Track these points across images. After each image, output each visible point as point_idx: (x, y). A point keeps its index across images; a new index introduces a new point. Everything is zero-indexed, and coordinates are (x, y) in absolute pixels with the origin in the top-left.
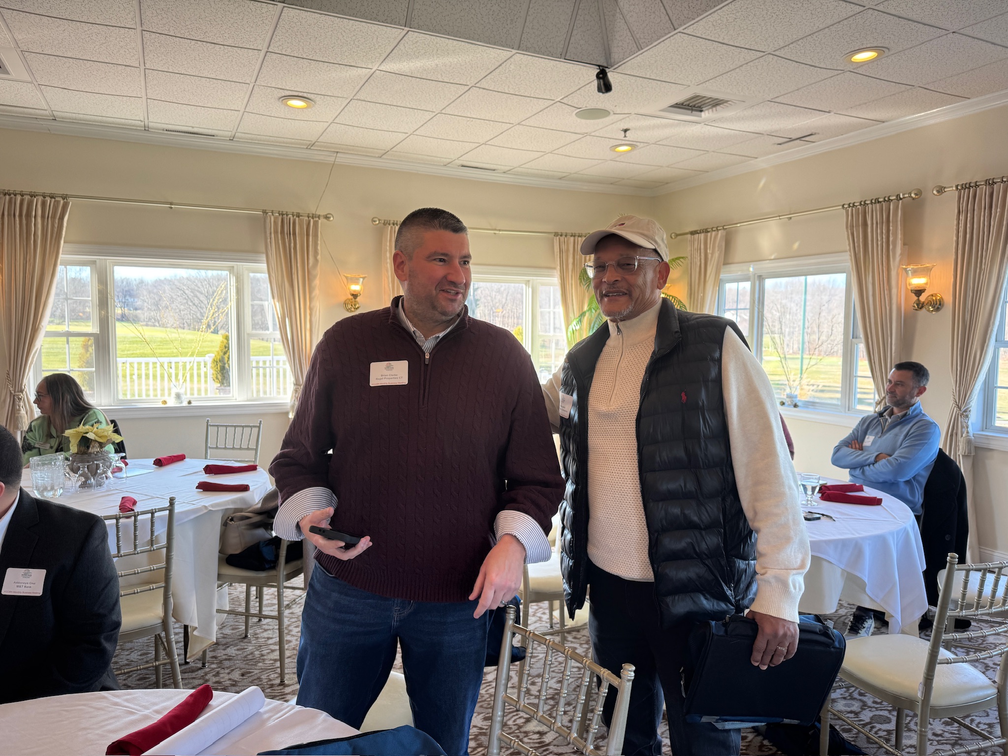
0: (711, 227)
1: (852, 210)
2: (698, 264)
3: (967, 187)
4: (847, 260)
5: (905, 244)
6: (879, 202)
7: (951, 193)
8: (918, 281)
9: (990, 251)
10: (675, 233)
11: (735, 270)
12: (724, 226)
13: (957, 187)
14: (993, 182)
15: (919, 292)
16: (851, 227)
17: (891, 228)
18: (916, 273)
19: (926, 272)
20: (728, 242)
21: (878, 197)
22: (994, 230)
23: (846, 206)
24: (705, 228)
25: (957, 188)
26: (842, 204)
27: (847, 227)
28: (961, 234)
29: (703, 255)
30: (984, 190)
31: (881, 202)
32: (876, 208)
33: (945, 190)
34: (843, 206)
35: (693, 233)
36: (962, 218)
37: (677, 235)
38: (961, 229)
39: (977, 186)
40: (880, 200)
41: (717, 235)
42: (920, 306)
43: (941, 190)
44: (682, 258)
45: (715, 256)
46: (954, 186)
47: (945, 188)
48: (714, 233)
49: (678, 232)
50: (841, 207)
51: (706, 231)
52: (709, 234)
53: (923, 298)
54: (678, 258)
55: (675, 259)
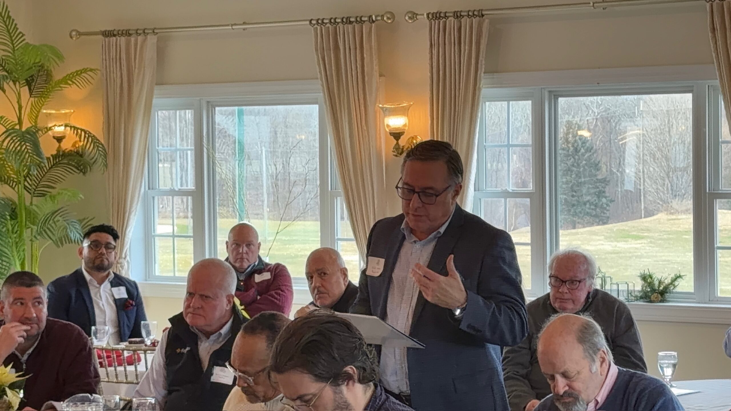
0: (136, 28)
1: (321, 28)
2: (119, 81)
6: (351, 23)
8: (396, 123)
9: (462, 91)
10: (78, 32)
12: (155, 28)
13: (428, 15)
14: (461, 15)
15: (397, 135)
16: (321, 51)
17: (365, 55)
18: (393, 113)
21: (349, 16)
22: (464, 66)
23: (314, 22)
24: (126, 28)
25: (428, 17)
26: (310, 19)
27: (317, 50)
28: (435, 70)
29: (124, 68)
30: (452, 22)
31: (353, 22)
32: (348, 29)
33: (418, 17)
34: (311, 21)
35: (107, 34)
36: (435, 52)
37: (80, 34)
38: (435, 64)
39: (446, 17)
40: (352, 20)
41: (144, 41)
42: (400, 151)
44: (91, 70)
45: (144, 73)
46: (425, 14)
47: (417, 14)
48: (140, 38)
49: (82, 30)
50: (308, 22)
51: (127, 33)
52: (133, 39)
53: (403, 142)
54: (85, 71)
55: (79, 73)
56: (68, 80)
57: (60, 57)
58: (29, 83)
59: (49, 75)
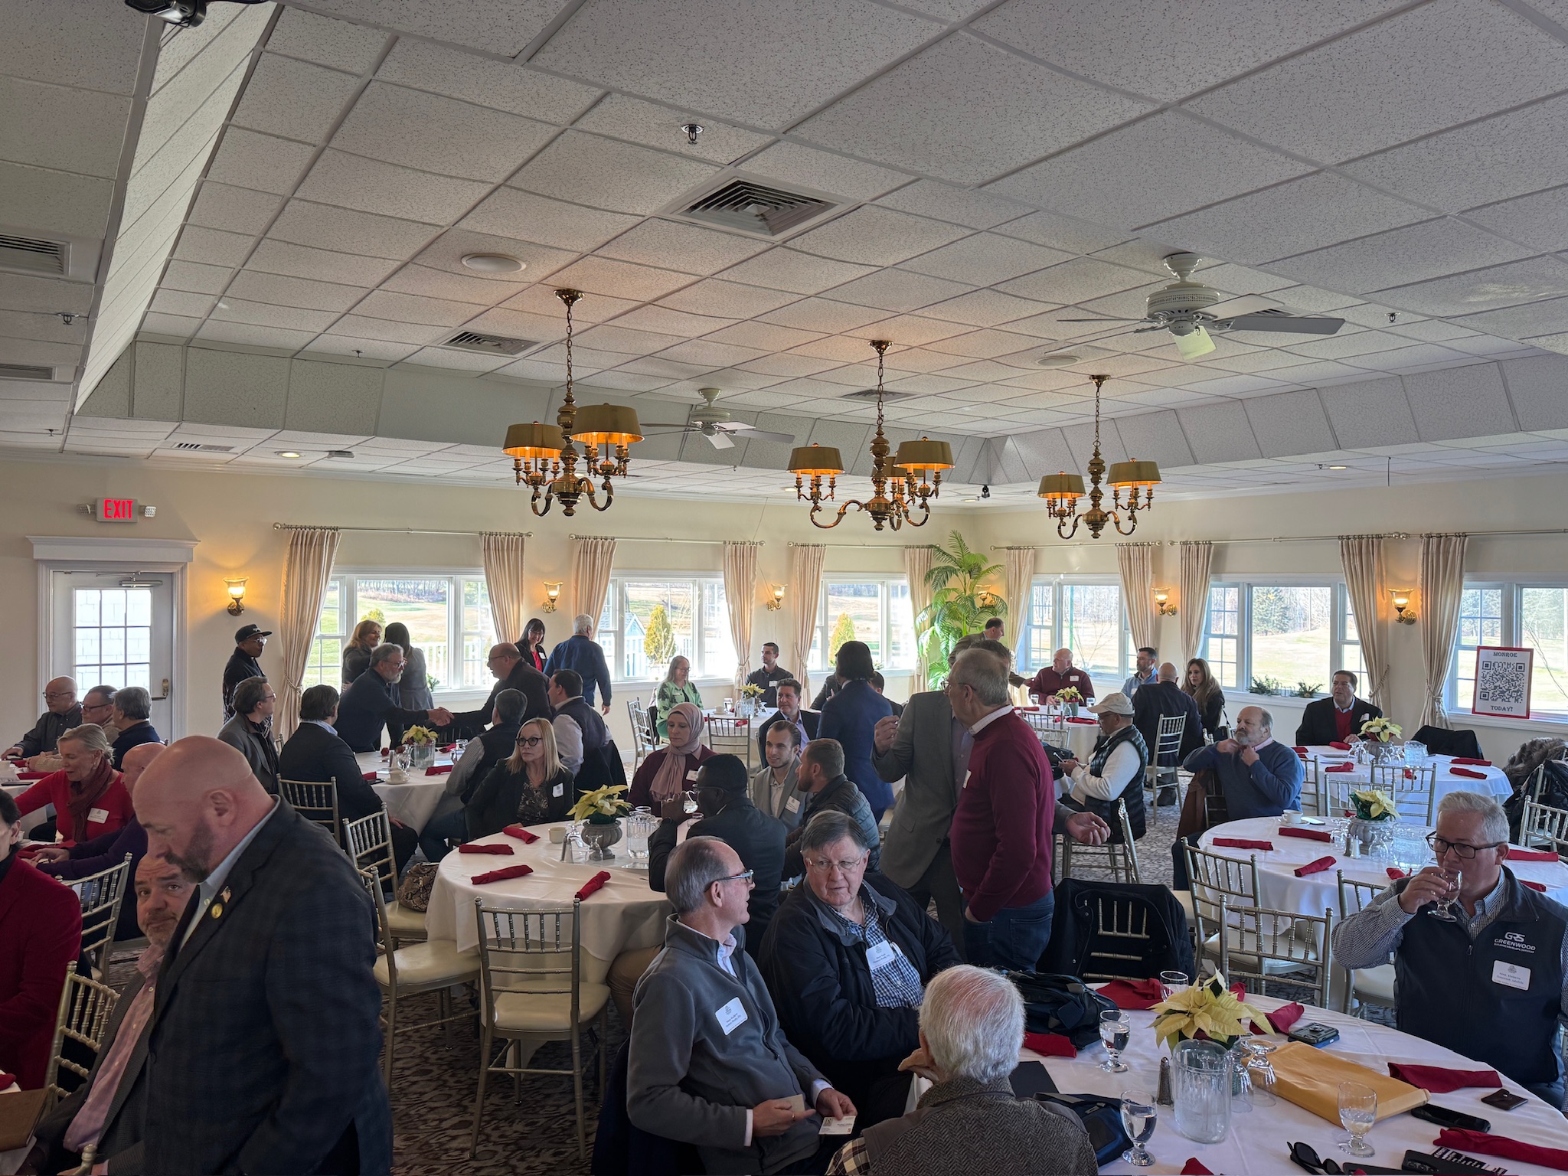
0: (1022, 546)
1: (1122, 548)
2: (1014, 572)
3: (1185, 543)
4: (1119, 578)
5: (1153, 573)
7: (1177, 545)
8: (1161, 597)
10: (994, 547)
11: (1043, 578)
12: (1033, 546)
14: (1199, 544)
15: (1162, 604)
16: (1121, 559)
17: (1145, 562)
18: (1160, 592)
19: (1166, 592)
20: (1036, 556)
21: (1136, 542)
22: (1200, 570)
23: (1118, 545)
24: (1018, 545)
25: (1180, 544)
27: (1119, 559)
28: (1184, 572)
29: (1017, 566)
30: (1194, 547)
31: (1138, 545)
33: (1175, 544)
35: (1009, 548)
36: (1184, 562)
37: (996, 548)
38: (1184, 568)
39: (1190, 544)
41: (1027, 553)
42: (1163, 612)
43: (1172, 543)
44: (1001, 566)
45: (1027, 569)
46: (1179, 542)
47: (1174, 542)
48: (1025, 550)
50: (1115, 545)
51: (1019, 548)
52: (1022, 550)
53: (1165, 607)
54: (997, 566)
55: (994, 567)
56: (988, 571)
57: (986, 560)
58: (970, 572)
59: (980, 568)
